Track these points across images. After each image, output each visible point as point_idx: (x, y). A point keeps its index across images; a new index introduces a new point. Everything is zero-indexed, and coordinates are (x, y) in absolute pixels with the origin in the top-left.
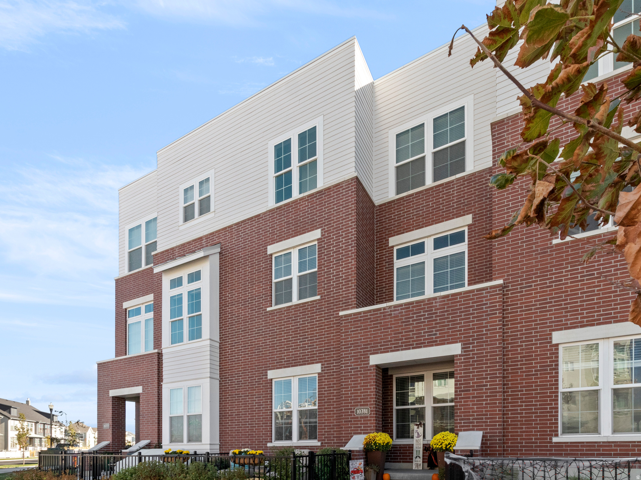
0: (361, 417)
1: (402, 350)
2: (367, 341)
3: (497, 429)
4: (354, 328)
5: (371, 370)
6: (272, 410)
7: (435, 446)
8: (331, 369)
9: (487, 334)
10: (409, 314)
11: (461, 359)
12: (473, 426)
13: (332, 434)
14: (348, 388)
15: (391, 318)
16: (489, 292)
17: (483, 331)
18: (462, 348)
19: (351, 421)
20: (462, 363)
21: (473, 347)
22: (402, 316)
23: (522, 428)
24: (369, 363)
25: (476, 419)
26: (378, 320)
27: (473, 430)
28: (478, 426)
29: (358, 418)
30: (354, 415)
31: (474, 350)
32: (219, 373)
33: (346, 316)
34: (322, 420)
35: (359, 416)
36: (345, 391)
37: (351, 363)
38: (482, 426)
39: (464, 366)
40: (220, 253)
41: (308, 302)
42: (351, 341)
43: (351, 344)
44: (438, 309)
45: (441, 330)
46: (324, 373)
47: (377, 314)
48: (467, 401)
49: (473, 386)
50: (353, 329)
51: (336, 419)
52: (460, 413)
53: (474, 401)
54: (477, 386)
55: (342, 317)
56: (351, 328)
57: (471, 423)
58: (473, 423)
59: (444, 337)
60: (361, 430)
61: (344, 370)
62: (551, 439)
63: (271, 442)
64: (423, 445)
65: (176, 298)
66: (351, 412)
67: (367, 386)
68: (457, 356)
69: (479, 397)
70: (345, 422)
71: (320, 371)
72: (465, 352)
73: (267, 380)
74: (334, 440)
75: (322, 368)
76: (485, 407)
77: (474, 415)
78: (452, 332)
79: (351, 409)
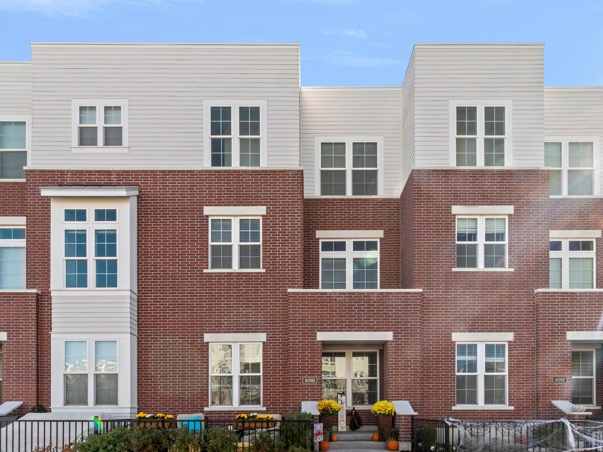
0: (308, 386)
1: (346, 331)
2: (314, 319)
3: (418, 400)
4: (302, 305)
5: (318, 345)
6: (208, 373)
7: (378, 412)
8: (277, 340)
9: (411, 328)
10: (352, 302)
11: (392, 344)
12: (401, 397)
13: (278, 400)
14: (296, 358)
15: (336, 302)
16: (412, 296)
17: (408, 325)
18: (394, 336)
19: (299, 389)
20: (393, 347)
21: (401, 336)
22: (346, 302)
23: (433, 399)
24: (316, 339)
25: (403, 391)
26: (324, 302)
27: (401, 400)
28: (405, 397)
29: (305, 386)
30: (302, 383)
31: (402, 339)
32: (136, 329)
33: (293, 293)
34: (267, 387)
35: (307, 384)
36: (292, 361)
37: (299, 336)
38: (408, 397)
39: (395, 350)
40: (138, 197)
41: (252, 273)
42: (299, 317)
43: (298, 319)
44: (375, 302)
45: (377, 319)
46: (270, 343)
47: (324, 297)
48: (397, 378)
49: (402, 366)
50: (300, 307)
51: (282, 387)
52: (392, 386)
53: (402, 378)
54: (404, 366)
55: (289, 293)
56: (299, 305)
57: (400, 394)
58: (402, 394)
59: (380, 325)
60: (308, 397)
61: (292, 342)
62: (451, 407)
63: (208, 406)
64: (346, 410)
65: (76, 232)
66: (299, 381)
67: (315, 358)
68: (389, 341)
69: (406, 375)
70: (293, 389)
71: (265, 340)
72: (395, 339)
73: (204, 343)
74: (280, 405)
75: (267, 337)
76: (410, 383)
77: (402, 389)
78: (386, 322)
79: (299, 378)
